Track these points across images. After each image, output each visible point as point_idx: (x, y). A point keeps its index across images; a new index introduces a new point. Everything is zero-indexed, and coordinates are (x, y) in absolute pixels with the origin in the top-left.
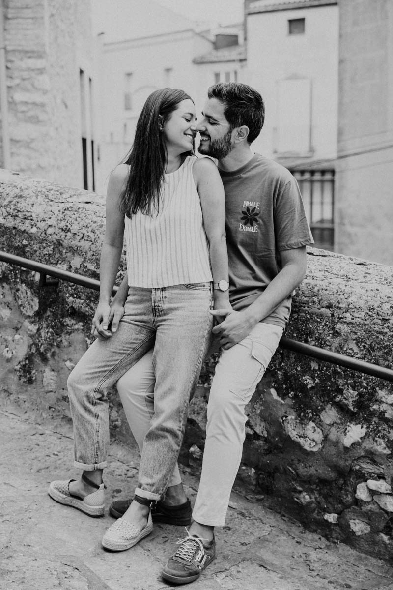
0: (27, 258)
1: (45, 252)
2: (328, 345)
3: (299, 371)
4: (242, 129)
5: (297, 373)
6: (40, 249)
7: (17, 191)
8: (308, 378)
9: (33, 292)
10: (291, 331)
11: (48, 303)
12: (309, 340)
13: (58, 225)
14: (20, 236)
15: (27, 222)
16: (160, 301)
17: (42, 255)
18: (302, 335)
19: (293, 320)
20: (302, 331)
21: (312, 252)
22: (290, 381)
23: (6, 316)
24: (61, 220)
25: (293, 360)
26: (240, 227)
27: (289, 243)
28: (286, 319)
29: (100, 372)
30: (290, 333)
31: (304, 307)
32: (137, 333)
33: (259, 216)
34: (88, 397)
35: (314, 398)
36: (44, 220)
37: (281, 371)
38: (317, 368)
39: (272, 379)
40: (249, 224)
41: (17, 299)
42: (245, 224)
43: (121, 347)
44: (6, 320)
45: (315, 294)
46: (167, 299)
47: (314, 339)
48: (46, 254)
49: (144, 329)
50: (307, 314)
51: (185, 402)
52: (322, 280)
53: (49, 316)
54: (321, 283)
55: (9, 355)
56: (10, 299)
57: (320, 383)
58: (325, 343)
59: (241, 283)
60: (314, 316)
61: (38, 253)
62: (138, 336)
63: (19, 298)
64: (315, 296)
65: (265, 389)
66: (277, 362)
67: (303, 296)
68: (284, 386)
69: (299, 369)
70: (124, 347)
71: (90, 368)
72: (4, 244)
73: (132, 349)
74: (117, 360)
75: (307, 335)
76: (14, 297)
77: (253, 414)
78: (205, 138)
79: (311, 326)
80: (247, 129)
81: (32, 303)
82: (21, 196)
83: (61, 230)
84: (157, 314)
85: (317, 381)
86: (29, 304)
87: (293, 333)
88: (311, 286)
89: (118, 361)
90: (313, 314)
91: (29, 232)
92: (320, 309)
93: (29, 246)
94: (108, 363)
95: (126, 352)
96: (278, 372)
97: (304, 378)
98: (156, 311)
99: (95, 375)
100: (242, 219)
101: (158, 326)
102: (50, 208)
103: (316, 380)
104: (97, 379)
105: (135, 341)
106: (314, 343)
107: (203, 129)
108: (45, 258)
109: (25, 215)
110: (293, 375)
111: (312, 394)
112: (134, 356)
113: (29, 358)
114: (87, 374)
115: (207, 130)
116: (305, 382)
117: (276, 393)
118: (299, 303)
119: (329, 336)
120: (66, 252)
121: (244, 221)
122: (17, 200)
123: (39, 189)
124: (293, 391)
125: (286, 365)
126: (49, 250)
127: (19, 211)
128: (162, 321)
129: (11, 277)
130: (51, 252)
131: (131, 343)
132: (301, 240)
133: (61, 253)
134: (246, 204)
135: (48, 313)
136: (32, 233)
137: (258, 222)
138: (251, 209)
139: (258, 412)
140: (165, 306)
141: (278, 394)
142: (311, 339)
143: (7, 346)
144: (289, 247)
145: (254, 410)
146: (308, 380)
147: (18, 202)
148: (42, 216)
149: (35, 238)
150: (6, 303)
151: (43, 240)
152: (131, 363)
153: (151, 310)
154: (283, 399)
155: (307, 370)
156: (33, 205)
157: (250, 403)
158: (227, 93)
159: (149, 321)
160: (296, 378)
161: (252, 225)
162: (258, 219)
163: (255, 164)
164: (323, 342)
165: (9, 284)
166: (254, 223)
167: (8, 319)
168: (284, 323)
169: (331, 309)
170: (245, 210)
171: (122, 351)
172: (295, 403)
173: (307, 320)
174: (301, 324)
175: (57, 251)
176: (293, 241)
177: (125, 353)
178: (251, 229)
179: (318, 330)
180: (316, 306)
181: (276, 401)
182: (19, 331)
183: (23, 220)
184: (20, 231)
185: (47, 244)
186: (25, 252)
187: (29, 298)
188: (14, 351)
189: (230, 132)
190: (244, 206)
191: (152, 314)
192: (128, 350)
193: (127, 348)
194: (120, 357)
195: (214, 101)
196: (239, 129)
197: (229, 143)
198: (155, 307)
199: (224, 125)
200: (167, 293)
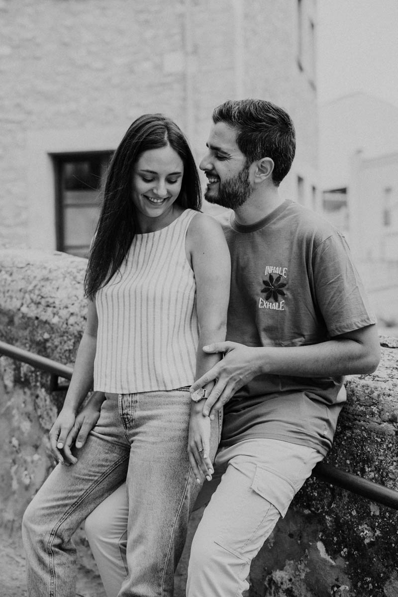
0: (48, 356)
1: (66, 347)
2: (391, 479)
3: (354, 517)
4: (263, 162)
5: (351, 520)
6: (61, 343)
7: (45, 273)
8: (366, 529)
9: (52, 398)
10: (344, 456)
12: (367, 470)
13: (80, 312)
14: (42, 328)
15: (50, 310)
16: (129, 406)
17: (63, 351)
18: (357, 463)
19: (345, 440)
20: (357, 456)
21: (387, 343)
22: (343, 532)
23: (27, 430)
24: (84, 307)
25: (346, 500)
26: (260, 303)
29: (59, 506)
30: (341, 459)
31: (359, 421)
32: (107, 451)
33: (286, 287)
34: (42, 542)
35: (374, 559)
36: (67, 307)
37: (329, 515)
38: (378, 513)
39: (319, 527)
40: (272, 299)
41: (37, 408)
42: (267, 299)
43: (86, 472)
44: (26, 435)
45: (374, 401)
46: (138, 404)
47: (373, 468)
48: (66, 350)
49: (117, 447)
50: (363, 430)
52: (385, 382)
54: (384, 385)
55: (27, 481)
56: (30, 408)
57: (382, 538)
58: (387, 475)
60: (372, 433)
61: (58, 350)
62: (107, 455)
63: (39, 407)
64: (374, 404)
65: (310, 541)
66: (325, 501)
67: (359, 404)
68: (335, 539)
69: (354, 513)
70: (90, 471)
71: (48, 501)
72: (26, 339)
73: (100, 475)
74: (81, 490)
75: (364, 462)
76: (35, 405)
77: (297, 579)
78: (213, 180)
79: (369, 450)
80: (270, 162)
81: (51, 414)
82: (47, 279)
83: (82, 319)
84: (128, 425)
85: (378, 533)
86: (47, 414)
87: (346, 459)
89: (82, 493)
90: (371, 431)
91: (51, 323)
92: (380, 424)
93: (50, 341)
94: (70, 494)
95: (93, 478)
96: (327, 517)
97: (360, 528)
98: (126, 421)
99: (53, 511)
100: (263, 291)
101: (132, 442)
102: (74, 292)
103: (376, 532)
104: (56, 516)
105: (104, 463)
106: (372, 474)
107: (209, 167)
108: (66, 356)
109: (48, 302)
110: (346, 522)
111: (372, 553)
112: (104, 484)
114: (43, 509)
115: (214, 168)
116: (362, 533)
117: (325, 549)
118: (353, 415)
119: (392, 464)
121: (265, 294)
122: (43, 283)
123: (70, 270)
124: (347, 548)
125: (338, 507)
126: (69, 345)
127: (42, 297)
128: (134, 434)
129: (32, 379)
130: (71, 348)
131: (99, 466)
134: (269, 270)
136: (53, 324)
137: (286, 296)
138: (275, 277)
139: (303, 576)
140: (137, 414)
141: (327, 551)
142: (370, 469)
143: (26, 469)
145: (297, 573)
146: (366, 532)
147: (43, 286)
148: (66, 302)
149: (57, 330)
150: (26, 413)
151: (64, 333)
153: (120, 419)
154: (334, 558)
155: (364, 515)
156: (58, 288)
158: (239, 112)
159: (120, 434)
160: (351, 528)
161: (276, 300)
162: (285, 292)
164: (385, 474)
165: (30, 389)
166: (280, 297)
167: (28, 433)
169: (395, 424)
170: (267, 279)
171: (87, 477)
172: (349, 565)
173: (364, 439)
174: (356, 447)
177: (92, 480)
178: (274, 306)
179: (378, 455)
180: (375, 419)
181: (325, 561)
182: (40, 450)
183: (46, 308)
184: (41, 321)
185: (67, 337)
186: (45, 348)
187: (48, 407)
188: (32, 476)
189: (247, 167)
190: (266, 273)
191: (122, 425)
192: (95, 476)
193: (94, 472)
194: (84, 485)
195: (222, 125)
196: (260, 162)
197: (246, 183)
198: (123, 415)
199: (238, 158)
200: (138, 395)
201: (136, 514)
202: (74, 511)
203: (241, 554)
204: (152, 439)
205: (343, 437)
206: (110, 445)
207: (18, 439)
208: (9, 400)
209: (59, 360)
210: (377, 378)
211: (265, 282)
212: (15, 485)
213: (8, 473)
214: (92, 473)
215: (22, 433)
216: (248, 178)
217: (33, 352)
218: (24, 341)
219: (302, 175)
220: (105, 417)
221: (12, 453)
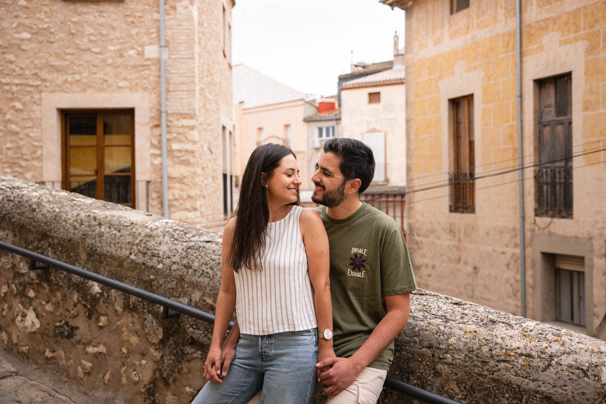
0: (153, 292)
1: (169, 286)
2: (429, 385)
4: (355, 181)
6: (165, 283)
7: (148, 231)
9: (158, 322)
10: (394, 369)
11: (171, 333)
12: (411, 378)
13: (181, 262)
14: (148, 271)
15: (155, 259)
16: (267, 347)
17: (167, 288)
18: (404, 374)
20: (404, 369)
23: (135, 342)
24: (184, 258)
25: (396, 397)
26: (349, 272)
27: (394, 289)
28: (390, 361)
31: (406, 346)
32: (246, 376)
33: (366, 262)
36: (169, 258)
40: (356, 270)
41: (144, 328)
42: (353, 270)
43: (230, 390)
44: (134, 346)
45: (416, 334)
46: (273, 345)
47: (416, 377)
48: (170, 288)
49: (253, 373)
50: (408, 353)
52: (422, 321)
53: (171, 345)
54: (422, 323)
55: (136, 379)
56: (138, 327)
58: (427, 382)
60: (415, 355)
61: (163, 287)
62: (247, 379)
63: (146, 327)
64: (416, 336)
67: (405, 336)
70: (233, 390)
72: (134, 278)
73: (240, 392)
75: (409, 373)
76: (142, 325)
78: (319, 189)
79: (412, 365)
80: (359, 181)
81: (157, 333)
82: (150, 236)
83: (183, 267)
84: (264, 359)
86: (154, 333)
87: (396, 371)
88: (412, 326)
90: (414, 353)
91: (156, 268)
92: (421, 349)
93: (156, 281)
95: (235, 394)
98: (263, 356)
100: (351, 264)
101: (266, 371)
102: (174, 247)
105: (243, 384)
106: (415, 381)
107: (318, 179)
108: (169, 292)
109: (153, 253)
112: (243, 399)
113: (153, 382)
115: (321, 181)
118: (401, 343)
119: (430, 375)
120: (187, 287)
121: (352, 267)
122: (147, 239)
123: (167, 230)
126: (172, 285)
127: (148, 249)
129: (140, 307)
130: (174, 287)
131: (240, 386)
132: (406, 287)
133: (183, 287)
134: (354, 250)
135: (171, 342)
136: (158, 269)
137: (366, 268)
140: (272, 352)
142: (413, 378)
143: (135, 370)
144: (394, 293)
147: (148, 241)
148: (168, 253)
149: (161, 273)
150: (134, 331)
151: (168, 276)
153: (258, 355)
156: (160, 243)
158: (343, 148)
159: (257, 365)
161: (360, 271)
162: (366, 265)
163: (362, 213)
164: (425, 381)
165: (138, 313)
166: (362, 268)
167: (136, 345)
168: (388, 365)
169: (431, 349)
170: (354, 257)
171: (232, 394)
173: (408, 359)
174: (403, 363)
175: (179, 285)
176: (398, 287)
177: (234, 396)
178: (359, 275)
179: (419, 369)
180: (417, 346)
182: (146, 357)
183: (152, 257)
184: (148, 266)
185: (171, 279)
186: (151, 286)
187: (155, 328)
188: (141, 375)
189: (344, 183)
190: (352, 252)
191: (259, 359)
192: (237, 393)
193: (236, 390)
194: (229, 400)
195: (330, 155)
196: (352, 181)
197: (342, 194)
198: (262, 352)
199: (339, 177)
200: (273, 339)
204: (284, 370)
206: (248, 372)
207: (127, 349)
208: (119, 320)
209: (164, 295)
210: (416, 318)
211: (352, 259)
212: (124, 380)
213: (119, 372)
214: (234, 391)
215: (131, 345)
216: (344, 190)
217: (140, 288)
218: (132, 279)
219: (225, 125)
221: (122, 358)
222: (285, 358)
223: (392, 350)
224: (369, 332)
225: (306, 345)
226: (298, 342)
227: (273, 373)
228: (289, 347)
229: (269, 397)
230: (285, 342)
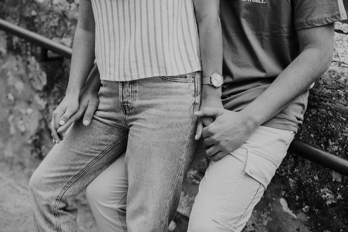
0: (35, 31)
1: (52, 24)
3: (316, 181)
5: (313, 184)
6: (47, 20)
8: (327, 192)
9: (41, 66)
10: (308, 130)
11: (55, 78)
12: (331, 143)
14: (30, 6)
16: (130, 96)
17: (49, 27)
18: (321, 137)
19: (310, 117)
20: (322, 131)
21: (342, 29)
22: (305, 192)
23: (20, 88)
25: (309, 166)
27: (310, 19)
28: (299, 119)
29: (63, 177)
30: (306, 133)
31: (325, 102)
32: (106, 133)
34: (48, 206)
35: (335, 217)
37: (293, 178)
38: (340, 180)
39: (282, 187)
41: (28, 72)
43: (87, 149)
44: (20, 92)
45: (341, 85)
46: (137, 94)
47: (337, 142)
48: (52, 26)
49: (116, 129)
50: (328, 110)
51: (162, 222)
53: (56, 92)
55: (23, 129)
56: (22, 71)
57: (343, 201)
59: (239, 72)
60: (338, 113)
61: (45, 25)
62: (107, 136)
63: (30, 71)
64: (341, 88)
65: (273, 197)
66: (289, 166)
67: (325, 87)
68: (297, 197)
69: (316, 178)
70: (91, 149)
71: (53, 172)
74: (83, 164)
75: (328, 137)
76: (26, 70)
77: (260, 224)
79: (333, 127)
81: (41, 78)
84: (127, 112)
85: (339, 196)
86: (38, 78)
87: (310, 133)
88: (336, 75)
89: (85, 166)
90: (337, 111)
92: (346, 106)
93: (38, 18)
94: (73, 168)
95: (93, 155)
96: (290, 180)
97: (322, 190)
98: (125, 108)
99: (57, 180)
101: (131, 126)
103: (337, 195)
104: (60, 185)
105: (104, 143)
106: (336, 148)
108: (52, 31)
110: (308, 185)
111: (332, 212)
112: (104, 159)
113: (39, 133)
114: (48, 178)
116: (324, 196)
117: (287, 204)
118: (319, 96)
120: (71, 25)
124: (308, 205)
125: (301, 172)
126: (55, 22)
128: (133, 120)
129: (23, 49)
130: (57, 24)
131: (99, 145)
132: (326, 16)
133: (65, 25)
135: (56, 89)
136: (39, 3)
139: (265, 223)
140: (137, 103)
141: (289, 206)
142: (333, 143)
143: (21, 119)
144: (309, 25)
145: (260, 220)
146: (328, 194)
149: (43, 9)
150: (19, 76)
151: (49, 11)
152: (102, 168)
153: (120, 106)
154: (296, 213)
155: (325, 181)
157: (255, 211)
159: (119, 119)
160: (312, 189)
165: (22, 55)
167: (22, 92)
168: (295, 125)
172: (309, 220)
173: (329, 118)
174: (321, 123)
175: (62, 23)
176: (316, 16)
177: (93, 156)
179: (342, 132)
180: (341, 101)
181: (286, 214)
182: (32, 105)
185: (53, 15)
186: (33, 24)
187: (38, 73)
188: (27, 125)
191: (122, 111)
192: (96, 153)
193: (94, 150)
194: (86, 160)
198: (124, 103)
200: (137, 86)
201: (136, 188)
202: (77, 181)
203: (235, 228)
204: (151, 126)
205: (309, 114)
206: (109, 127)
207: (13, 95)
208: (4, 63)
209: (46, 35)
210: (342, 65)
212: (12, 130)
213: (6, 121)
214: (93, 151)
215: (16, 91)
217: (22, 27)
218: (14, 16)
220: (105, 103)
221: (9, 105)
222: (153, 111)
223: (302, 105)
224: (270, 79)
225: (181, 94)
226: (169, 90)
227: (137, 129)
228: (158, 96)
229: (132, 159)
230: (153, 90)
